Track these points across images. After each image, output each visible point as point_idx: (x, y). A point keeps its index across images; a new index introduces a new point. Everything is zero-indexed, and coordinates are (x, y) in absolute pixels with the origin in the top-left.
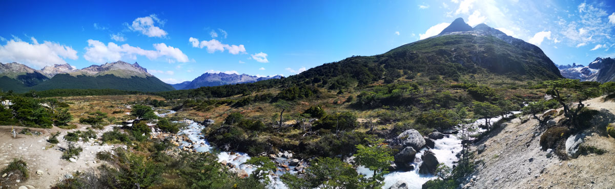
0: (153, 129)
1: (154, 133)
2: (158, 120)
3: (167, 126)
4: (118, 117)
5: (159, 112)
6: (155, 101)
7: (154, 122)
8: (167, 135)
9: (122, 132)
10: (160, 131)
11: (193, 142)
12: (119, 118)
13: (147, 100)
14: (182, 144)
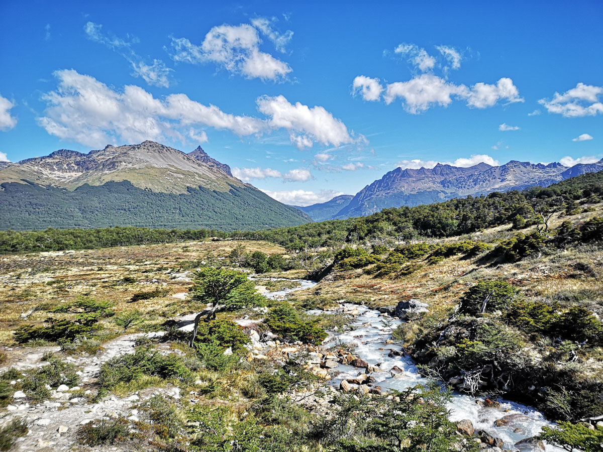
0: (255, 336)
1: (259, 345)
2: (266, 310)
3: (292, 326)
4: (150, 309)
5: (269, 286)
6: (257, 256)
7: (257, 315)
8: (294, 349)
9: (164, 351)
10: (274, 340)
11: (371, 366)
12: (151, 314)
13: (234, 253)
14: (337, 373)
